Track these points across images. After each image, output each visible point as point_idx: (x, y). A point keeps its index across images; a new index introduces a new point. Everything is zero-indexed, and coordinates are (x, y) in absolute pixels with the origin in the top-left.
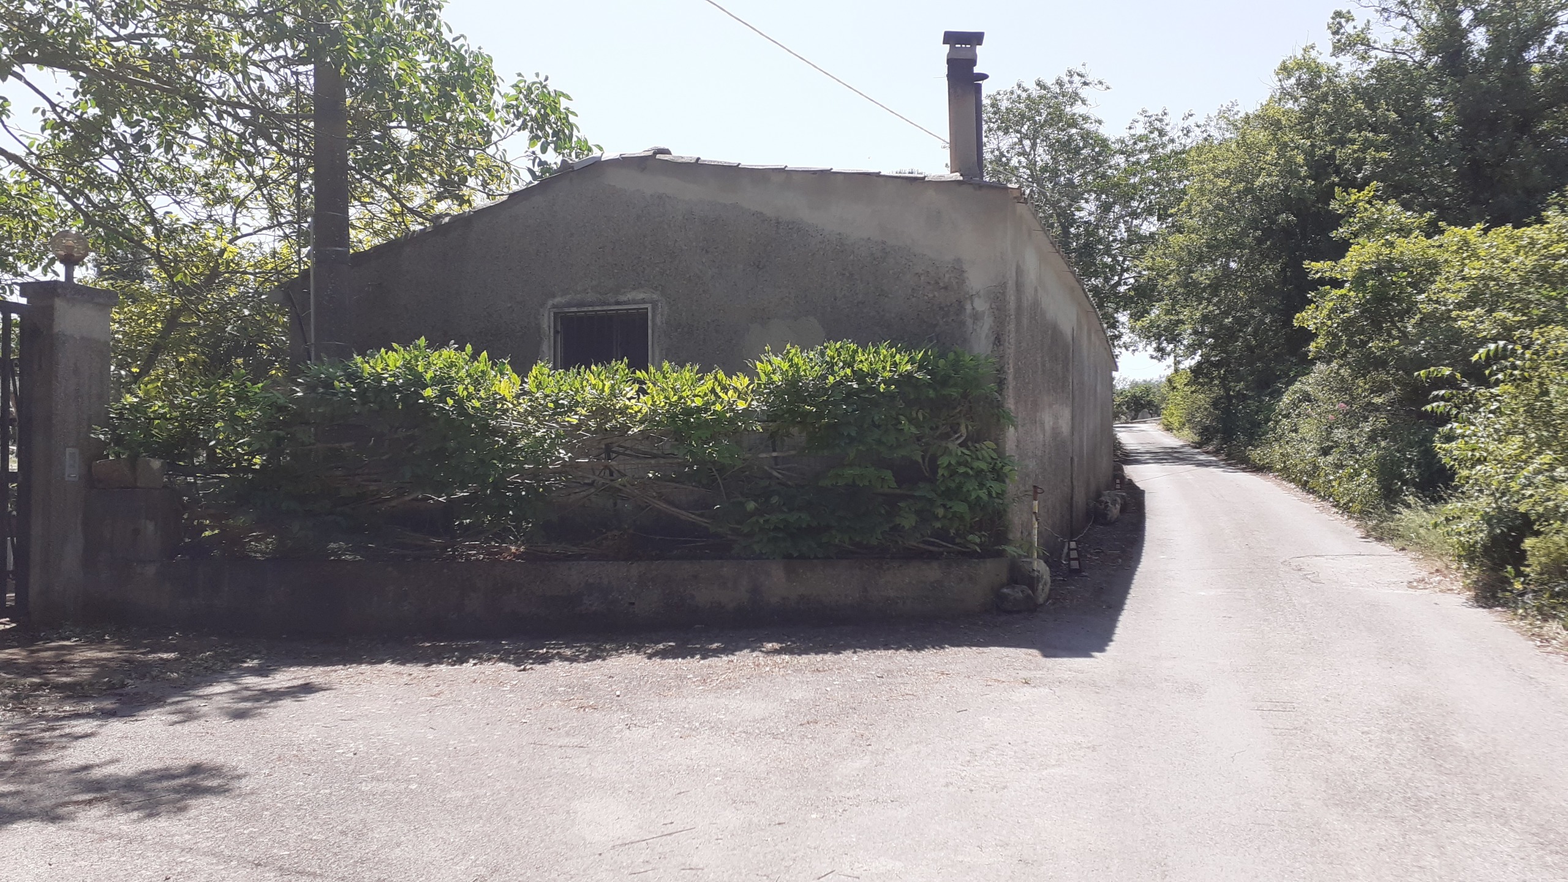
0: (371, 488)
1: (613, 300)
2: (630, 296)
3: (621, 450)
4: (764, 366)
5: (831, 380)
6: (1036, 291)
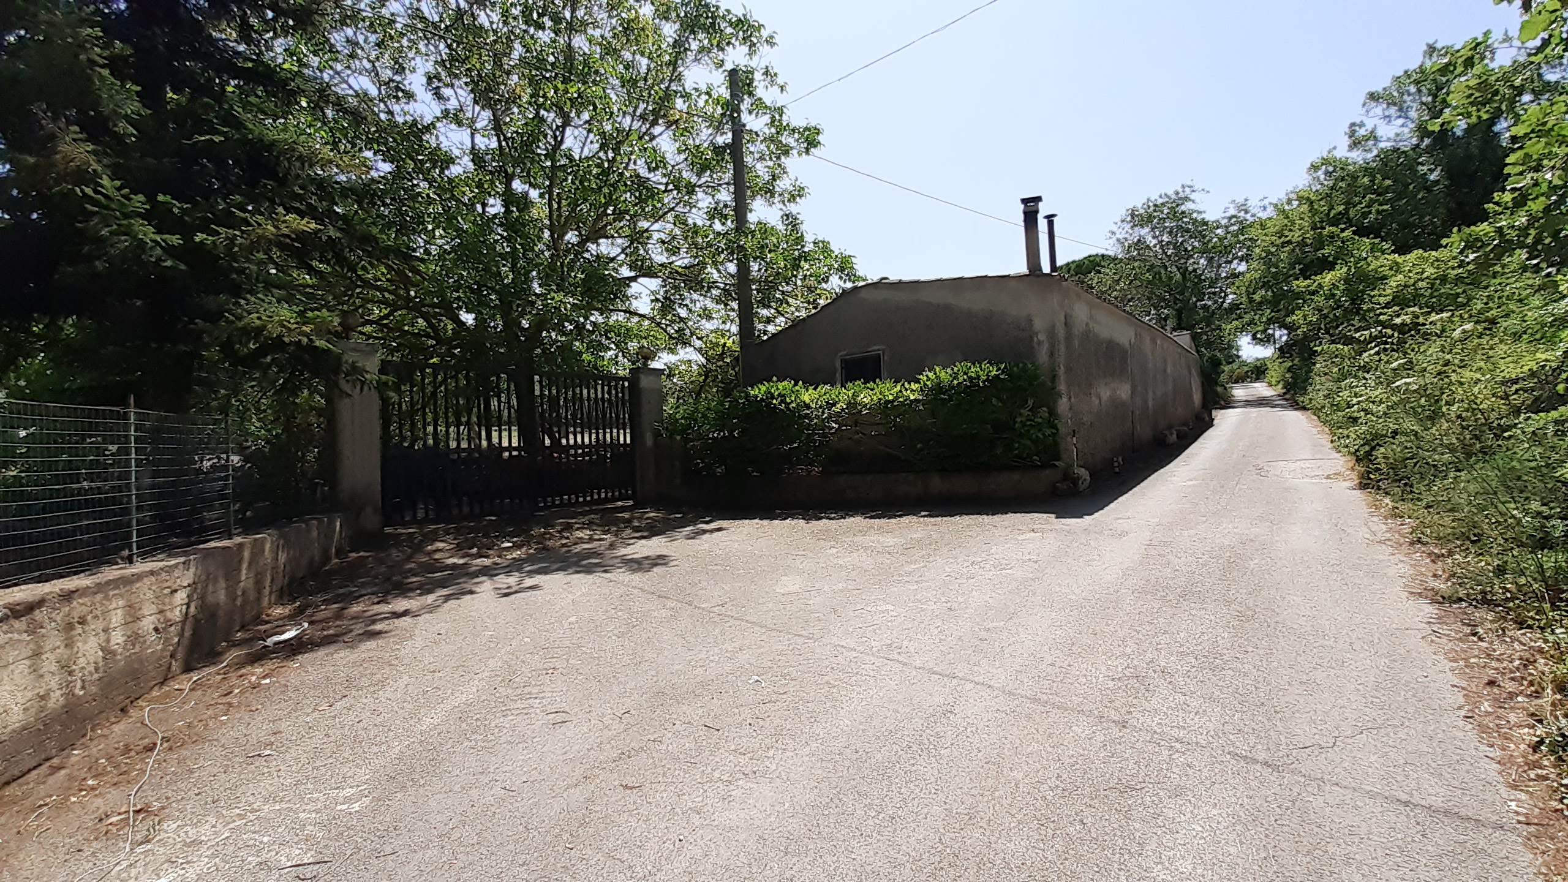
0: (760, 444)
1: (865, 351)
2: (872, 348)
3: (862, 422)
4: (923, 378)
5: (955, 382)
6: (1087, 324)
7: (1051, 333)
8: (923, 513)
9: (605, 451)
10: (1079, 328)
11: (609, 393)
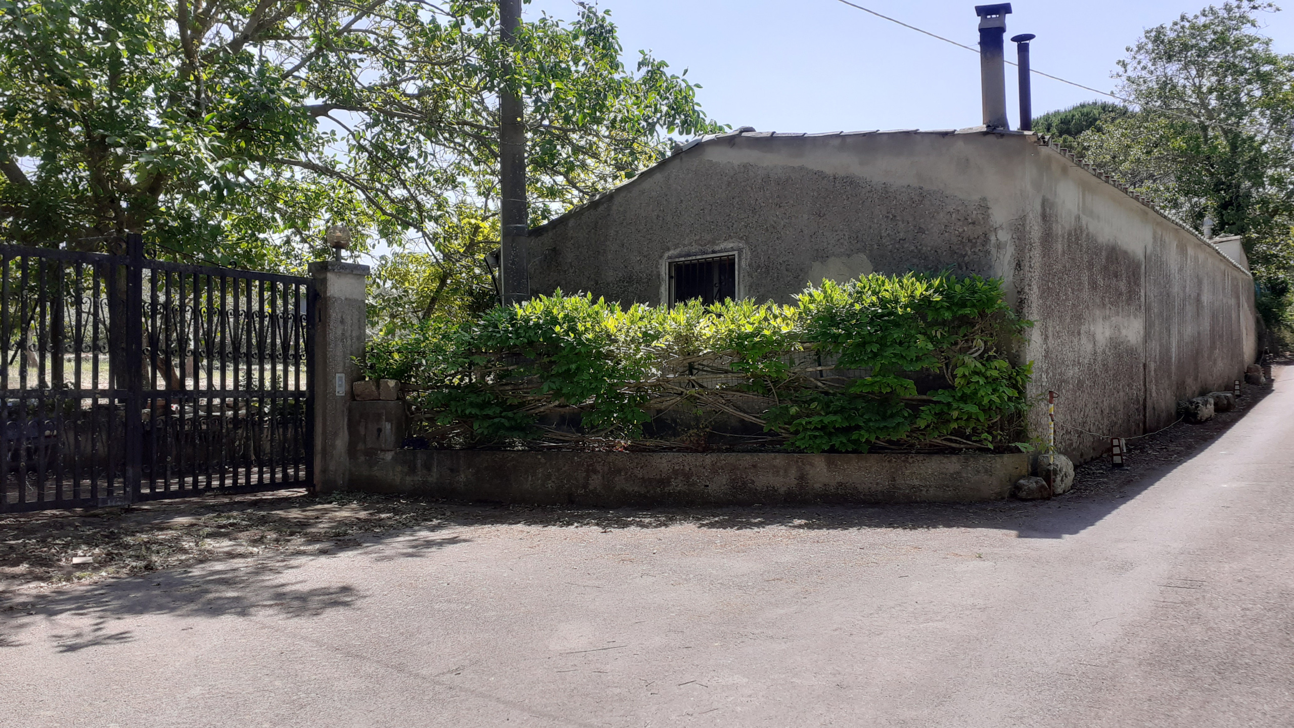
0: (529, 398)
1: (710, 250)
2: (722, 246)
3: (701, 367)
4: (803, 298)
5: (857, 307)
6: (1078, 218)
7: (1019, 230)
8: (797, 522)
9: (261, 402)
10: (1064, 224)
11: (273, 304)
